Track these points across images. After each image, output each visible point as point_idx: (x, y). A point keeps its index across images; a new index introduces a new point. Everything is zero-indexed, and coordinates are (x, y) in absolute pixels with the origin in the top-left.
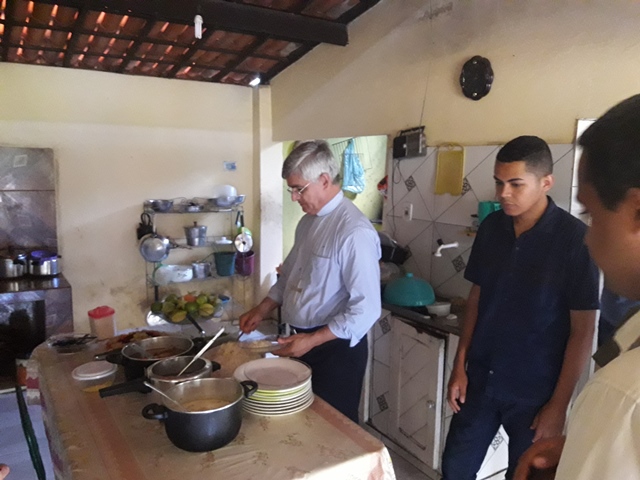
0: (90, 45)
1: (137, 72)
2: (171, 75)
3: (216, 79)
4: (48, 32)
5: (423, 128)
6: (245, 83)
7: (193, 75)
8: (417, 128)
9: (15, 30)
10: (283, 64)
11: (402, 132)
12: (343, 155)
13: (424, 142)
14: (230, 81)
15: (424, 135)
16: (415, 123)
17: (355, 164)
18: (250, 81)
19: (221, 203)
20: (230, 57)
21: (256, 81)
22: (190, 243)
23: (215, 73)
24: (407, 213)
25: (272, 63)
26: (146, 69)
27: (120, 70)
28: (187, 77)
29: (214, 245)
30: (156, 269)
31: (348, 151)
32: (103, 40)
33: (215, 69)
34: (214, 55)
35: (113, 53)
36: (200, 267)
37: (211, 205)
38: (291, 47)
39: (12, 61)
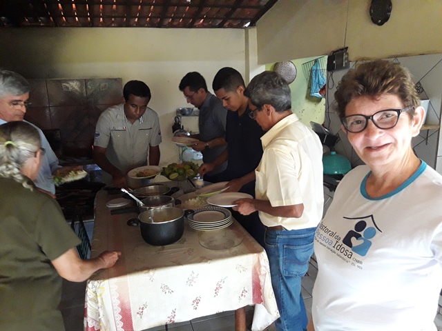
0: (140, 12)
1: (171, 26)
2: (191, 26)
3: (221, 26)
4: (114, 6)
5: (347, 48)
6: (240, 26)
7: (206, 24)
8: (342, 49)
9: (96, 7)
10: (263, 11)
11: (334, 52)
12: (311, 71)
13: (347, 59)
14: (231, 26)
15: (347, 54)
16: (342, 46)
17: (320, 77)
18: (243, 24)
20: (227, 10)
21: (247, 24)
23: (220, 21)
25: (255, 11)
26: (175, 23)
27: (160, 26)
28: (202, 26)
30: (183, 151)
31: (314, 68)
32: (146, 8)
33: (220, 19)
34: (216, 9)
35: (153, 15)
39: (98, 26)
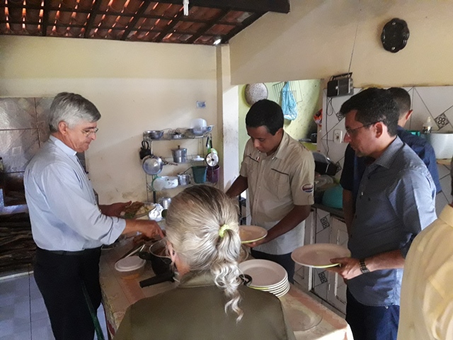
0: (102, 21)
1: (135, 39)
2: (159, 40)
3: (190, 42)
4: (74, 14)
5: (351, 74)
6: (210, 43)
7: (174, 39)
8: (347, 74)
9: (51, 14)
10: (239, 28)
11: (334, 77)
12: (281, 93)
13: (351, 85)
14: (200, 43)
15: (352, 80)
16: (346, 70)
17: (290, 99)
18: (214, 42)
19: (195, 132)
20: (202, 25)
21: (218, 42)
22: (176, 160)
23: (189, 37)
24: (338, 137)
25: (231, 27)
26: (141, 36)
27: (123, 38)
28: (170, 41)
29: (192, 161)
30: (153, 180)
31: (284, 89)
32: (111, 18)
33: (190, 34)
34: (189, 24)
35: (119, 26)
36: (183, 177)
37: (189, 134)
38: (246, 15)
39: (49, 36)
